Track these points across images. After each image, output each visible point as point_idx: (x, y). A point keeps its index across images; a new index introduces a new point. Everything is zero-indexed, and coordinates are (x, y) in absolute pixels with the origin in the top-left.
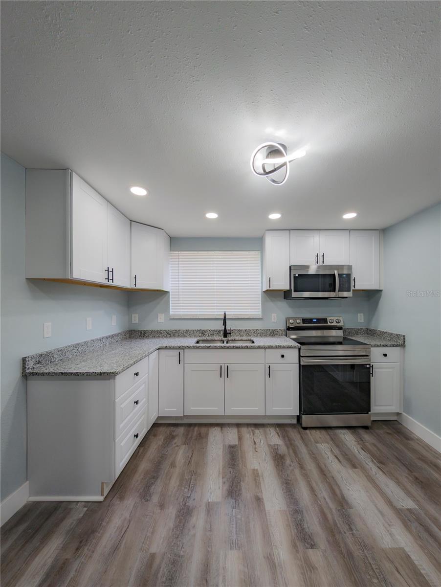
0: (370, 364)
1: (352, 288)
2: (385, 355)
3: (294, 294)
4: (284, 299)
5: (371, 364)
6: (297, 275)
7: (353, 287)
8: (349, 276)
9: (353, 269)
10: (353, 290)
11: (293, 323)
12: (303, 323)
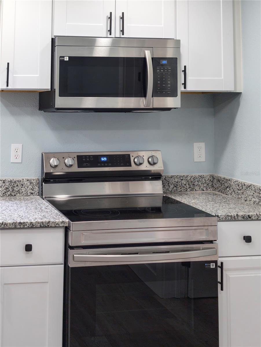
0: (216, 262)
1: (181, 88)
2: (248, 239)
3: (60, 102)
4: (40, 109)
5: (220, 260)
6: (66, 59)
7: (183, 87)
8: (174, 62)
9: (181, 48)
10: (182, 93)
11: (56, 166)
12: (80, 166)
